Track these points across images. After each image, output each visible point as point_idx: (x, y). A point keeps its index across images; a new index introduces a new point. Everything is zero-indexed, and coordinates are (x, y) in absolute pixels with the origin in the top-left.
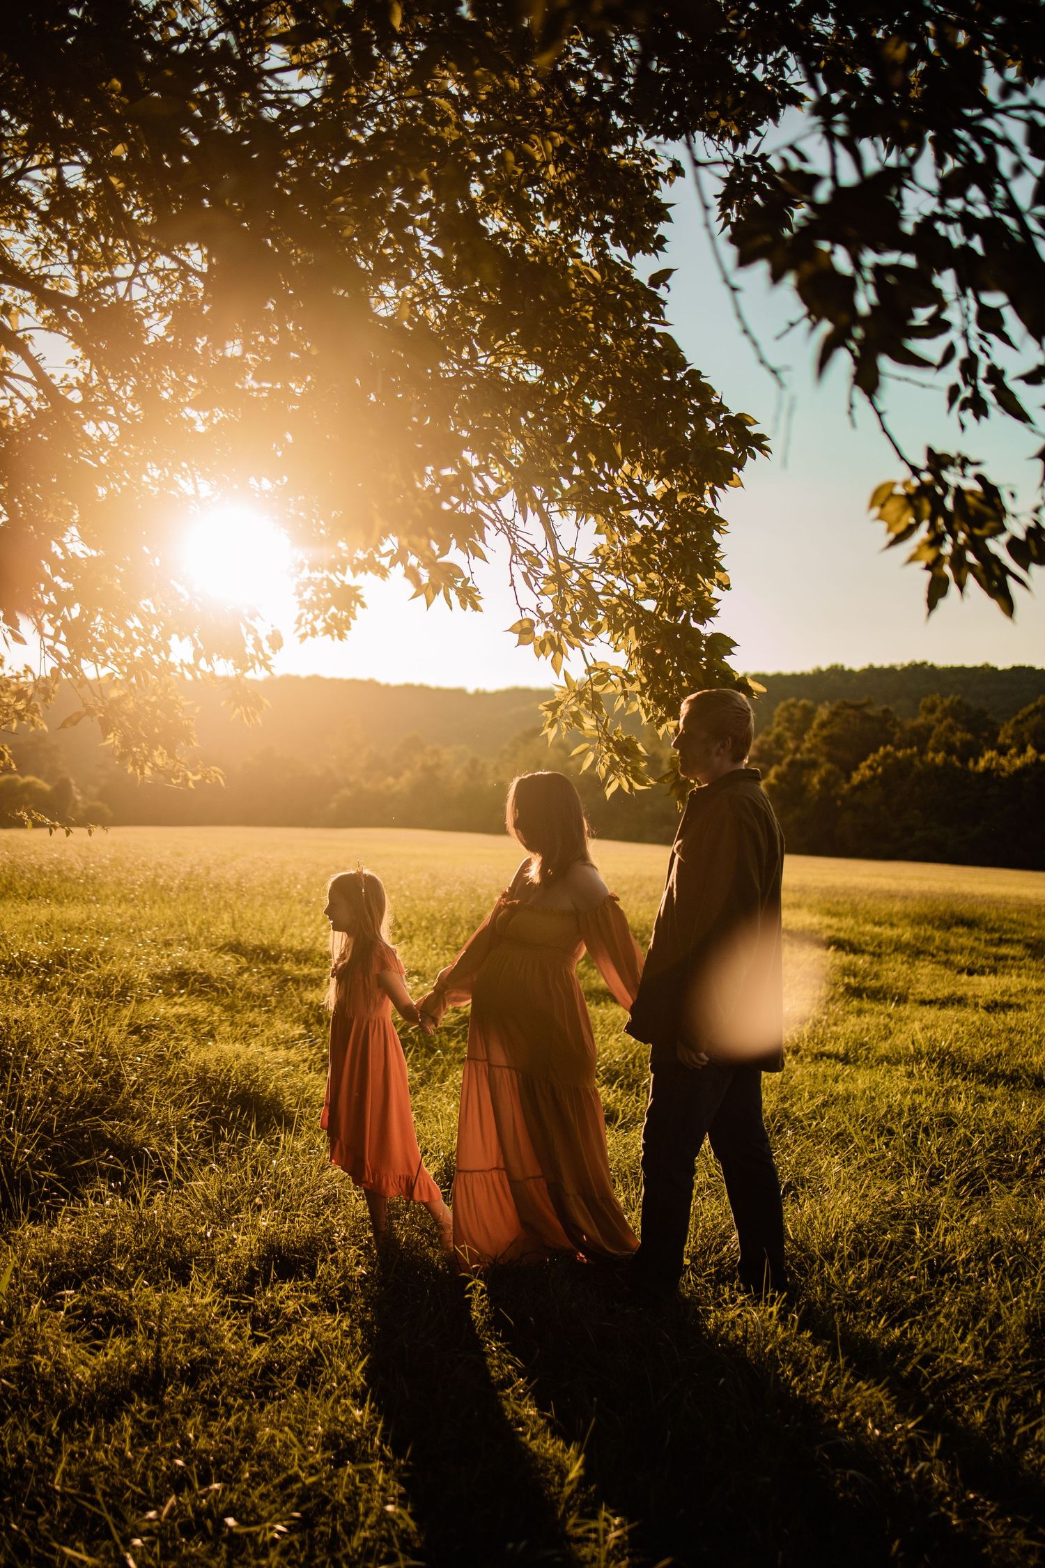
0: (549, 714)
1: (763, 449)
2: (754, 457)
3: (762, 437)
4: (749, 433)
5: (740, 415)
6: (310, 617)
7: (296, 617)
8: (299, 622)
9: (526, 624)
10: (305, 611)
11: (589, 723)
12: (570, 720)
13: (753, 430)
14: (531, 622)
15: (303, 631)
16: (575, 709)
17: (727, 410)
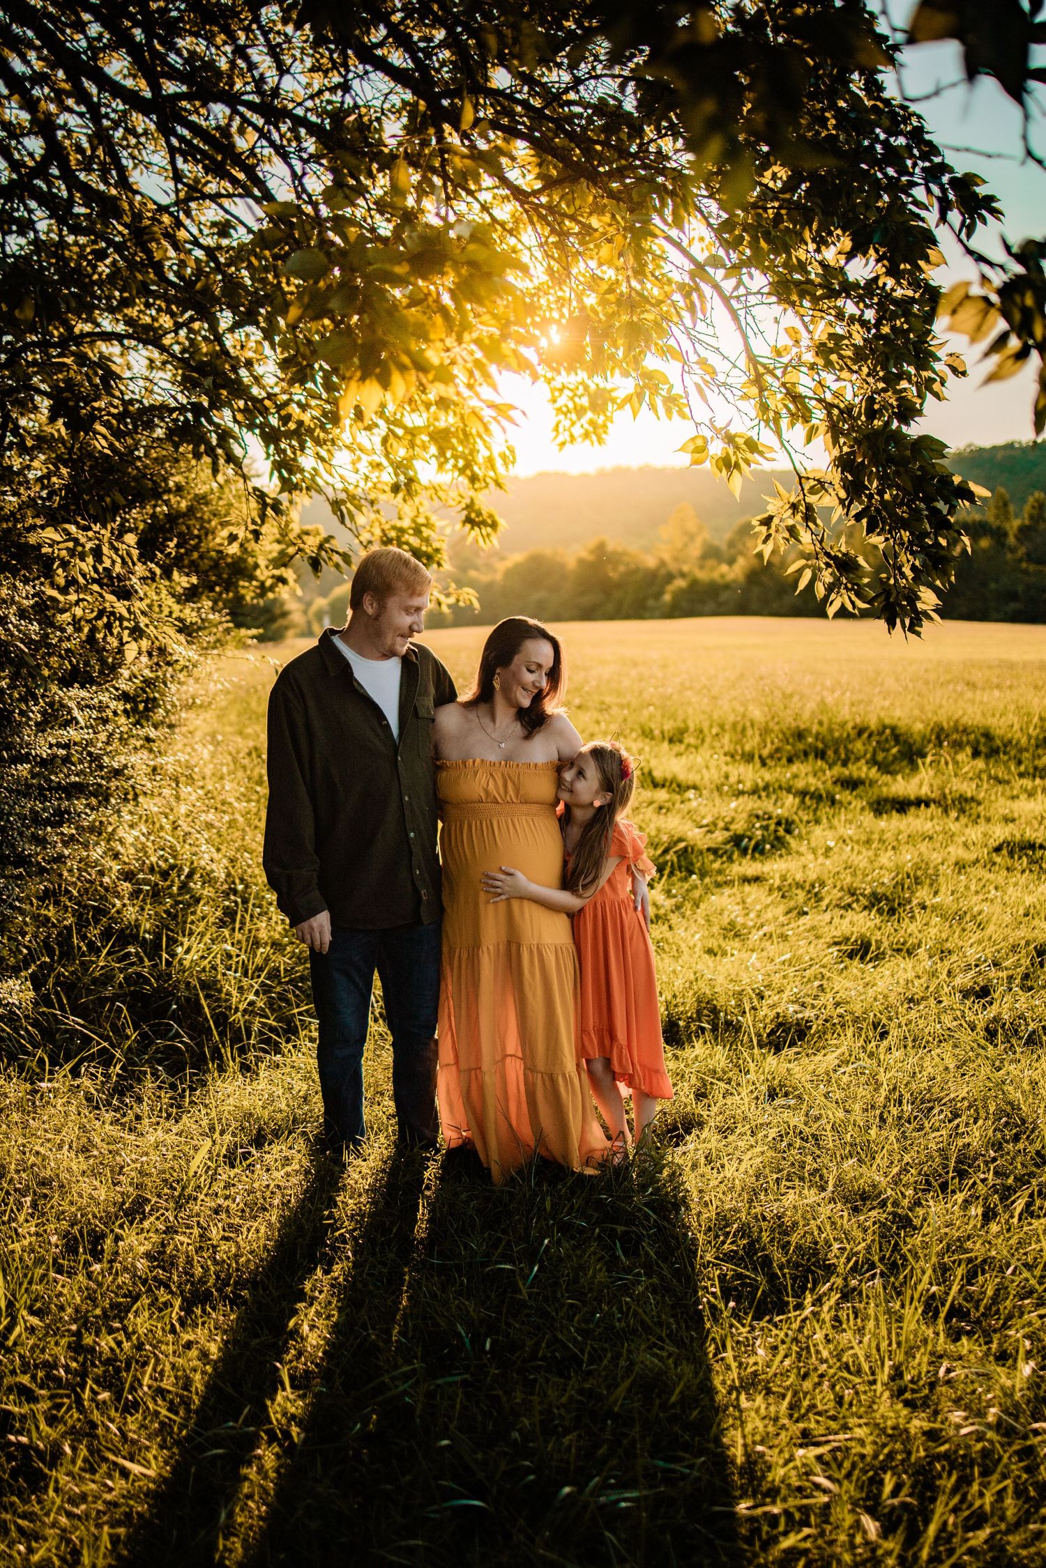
0: (764, 529)
1: (995, 212)
2: (984, 222)
3: (991, 198)
4: (976, 195)
5: (966, 175)
6: (567, 423)
7: (553, 424)
8: (556, 429)
9: (700, 442)
10: (562, 417)
11: (806, 537)
12: (787, 535)
13: (981, 191)
14: (704, 439)
15: (561, 439)
16: (790, 522)
17: (951, 170)
